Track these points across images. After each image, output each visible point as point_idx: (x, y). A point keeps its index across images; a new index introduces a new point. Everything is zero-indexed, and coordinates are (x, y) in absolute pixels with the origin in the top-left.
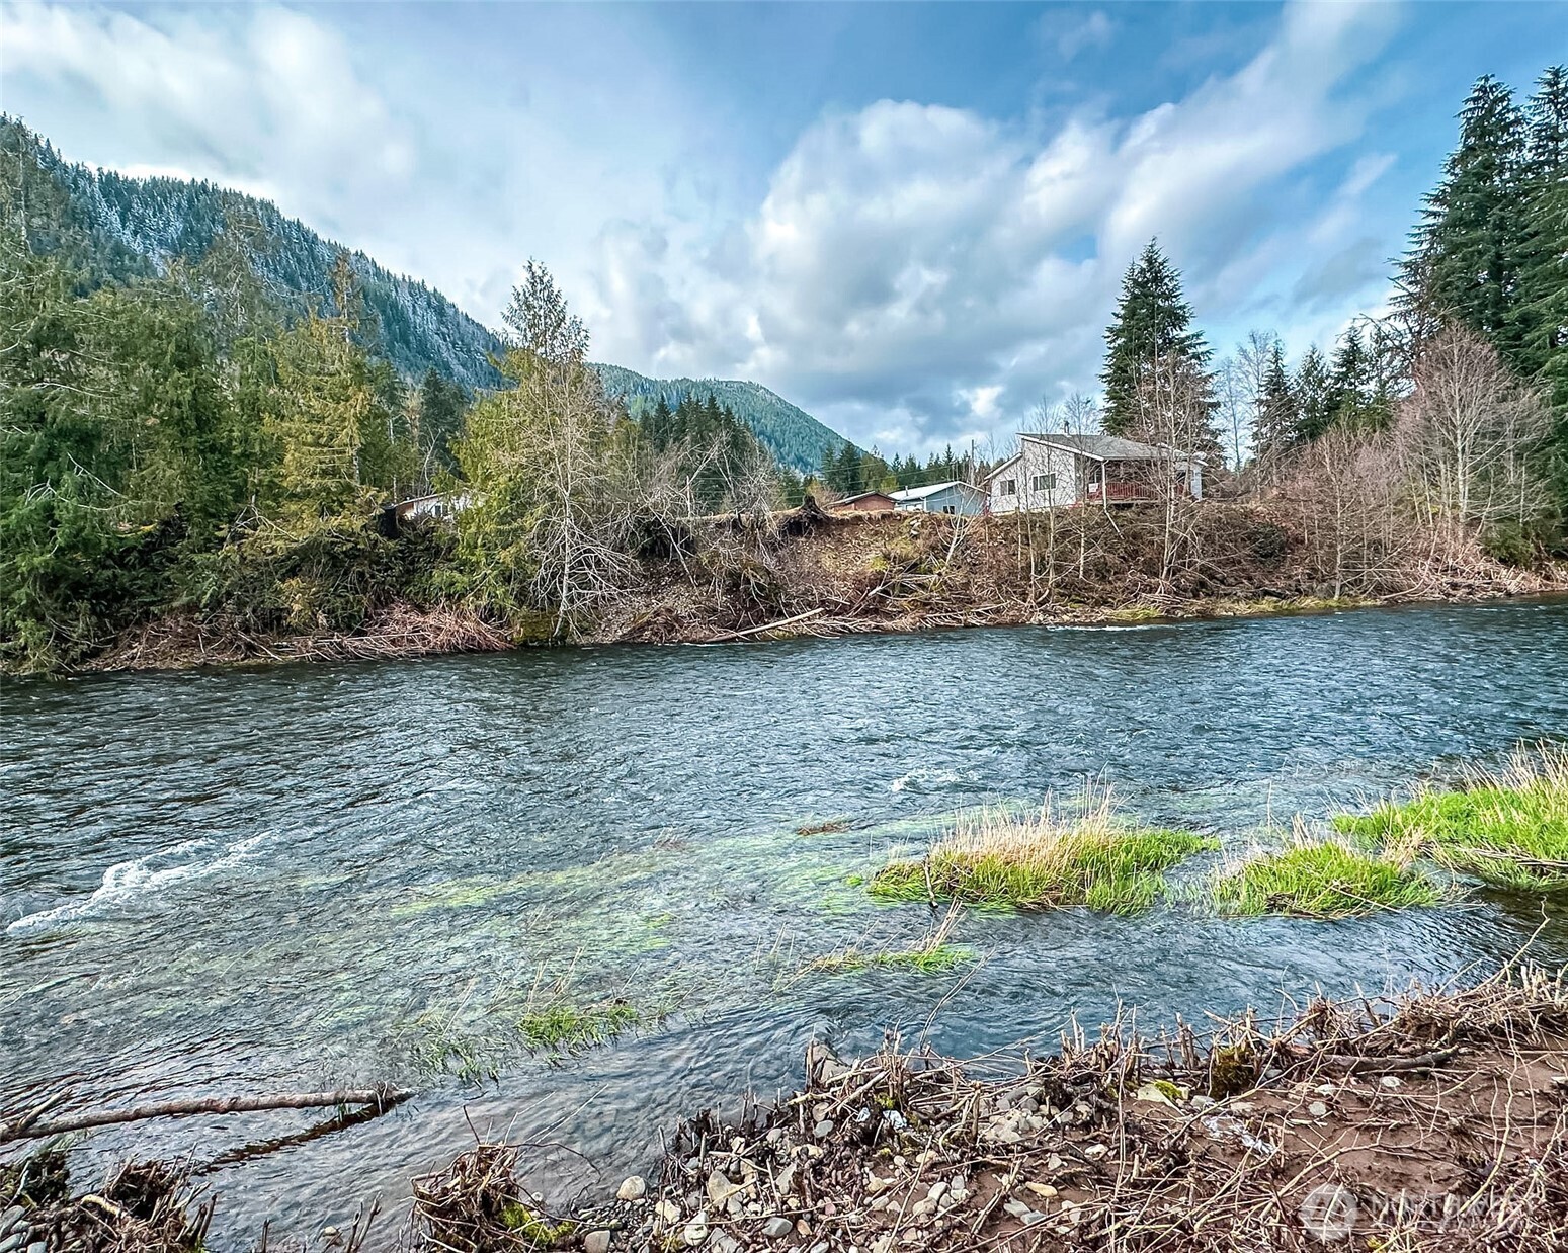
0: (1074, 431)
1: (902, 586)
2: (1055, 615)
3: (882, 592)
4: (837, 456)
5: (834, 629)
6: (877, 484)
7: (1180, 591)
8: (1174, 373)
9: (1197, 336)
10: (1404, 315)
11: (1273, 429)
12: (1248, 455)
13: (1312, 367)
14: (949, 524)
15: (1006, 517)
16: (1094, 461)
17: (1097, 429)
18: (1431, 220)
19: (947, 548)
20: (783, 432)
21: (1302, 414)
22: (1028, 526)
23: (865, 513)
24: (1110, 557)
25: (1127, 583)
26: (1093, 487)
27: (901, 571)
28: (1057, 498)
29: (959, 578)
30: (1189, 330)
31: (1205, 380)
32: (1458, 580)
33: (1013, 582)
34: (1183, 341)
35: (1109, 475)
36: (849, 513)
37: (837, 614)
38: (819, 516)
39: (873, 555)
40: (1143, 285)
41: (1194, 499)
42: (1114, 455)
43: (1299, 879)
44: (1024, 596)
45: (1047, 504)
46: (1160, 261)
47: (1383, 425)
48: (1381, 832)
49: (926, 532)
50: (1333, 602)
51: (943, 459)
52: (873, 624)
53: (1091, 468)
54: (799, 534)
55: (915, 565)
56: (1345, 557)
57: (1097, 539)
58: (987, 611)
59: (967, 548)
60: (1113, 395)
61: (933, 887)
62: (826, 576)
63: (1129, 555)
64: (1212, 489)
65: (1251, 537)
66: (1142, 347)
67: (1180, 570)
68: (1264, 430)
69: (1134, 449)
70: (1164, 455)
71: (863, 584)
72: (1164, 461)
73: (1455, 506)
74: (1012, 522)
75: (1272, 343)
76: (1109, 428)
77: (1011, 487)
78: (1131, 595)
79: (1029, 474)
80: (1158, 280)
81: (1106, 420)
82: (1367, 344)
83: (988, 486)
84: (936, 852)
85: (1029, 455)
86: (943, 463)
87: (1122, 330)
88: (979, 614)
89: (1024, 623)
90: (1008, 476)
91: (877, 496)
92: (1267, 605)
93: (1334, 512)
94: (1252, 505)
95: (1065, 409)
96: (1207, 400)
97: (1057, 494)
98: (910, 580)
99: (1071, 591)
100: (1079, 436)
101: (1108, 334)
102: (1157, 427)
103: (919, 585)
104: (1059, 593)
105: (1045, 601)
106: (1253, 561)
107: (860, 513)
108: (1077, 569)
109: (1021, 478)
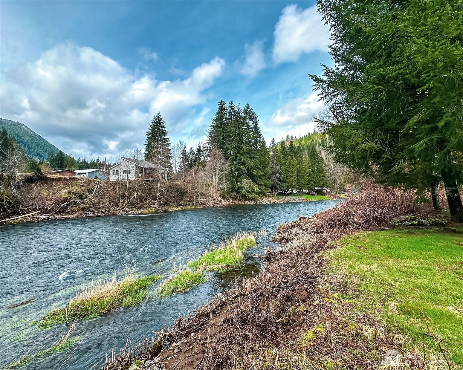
0: (136, 158)
1: (75, 203)
2: (127, 212)
3: (66, 205)
4: (55, 155)
5: (44, 219)
6: (70, 167)
7: (161, 204)
8: (162, 147)
9: (168, 139)
10: (208, 143)
11: (183, 164)
12: (178, 170)
13: (192, 151)
14: (94, 182)
15: (114, 181)
16: (141, 167)
17: (142, 159)
18: (213, 124)
19: (93, 190)
20: (32, 143)
21: (189, 162)
22: (121, 184)
23: (63, 177)
24: (143, 195)
25: (147, 202)
26: (140, 175)
27: (75, 197)
28: (130, 177)
29: (96, 200)
30: (167, 137)
31: (169, 150)
32: (215, 202)
33: (115, 202)
34: (165, 139)
35: (145, 172)
36: (56, 176)
37: (46, 213)
38: (43, 176)
39: (64, 192)
40: (157, 123)
41: (165, 180)
42: (146, 166)
43: (179, 282)
44: (118, 206)
45: (127, 178)
46: (161, 118)
47: (204, 166)
48: (197, 265)
49: (86, 184)
50: (193, 207)
51: (96, 161)
52: (62, 216)
53: (140, 169)
54: (32, 182)
55: (81, 195)
56: (196, 196)
57: (140, 190)
58: (105, 211)
59: (100, 191)
60: (147, 150)
61: (68, 316)
62: (43, 199)
63: (148, 194)
64: (169, 178)
65: (177, 191)
66: (155, 139)
67: (161, 199)
68: (182, 164)
69: (151, 165)
70: (159, 168)
71: (58, 202)
72: (159, 169)
73: (215, 186)
74: (115, 183)
75: (184, 144)
76: (146, 159)
77: (117, 172)
78: (148, 205)
79: (122, 169)
80: (160, 123)
81: (145, 156)
82: (202, 148)
83: (109, 171)
84: (71, 301)
85: (122, 164)
86: (96, 162)
87: (151, 133)
88: (102, 212)
89: (117, 214)
90: (115, 169)
91: (69, 171)
92: (180, 208)
93: (194, 186)
94: (178, 183)
95: (134, 152)
96: (170, 155)
97: (130, 175)
98: (78, 200)
99: (131, 204)
100: (137, 160)
101: (147, 133)
102: (157, 160)
103: (82, 202)
104: (128, 205)
105: (124, 207)
106: (178, 197)
107: (61, 176)
108: (134, 198)
109: (119, 170)
